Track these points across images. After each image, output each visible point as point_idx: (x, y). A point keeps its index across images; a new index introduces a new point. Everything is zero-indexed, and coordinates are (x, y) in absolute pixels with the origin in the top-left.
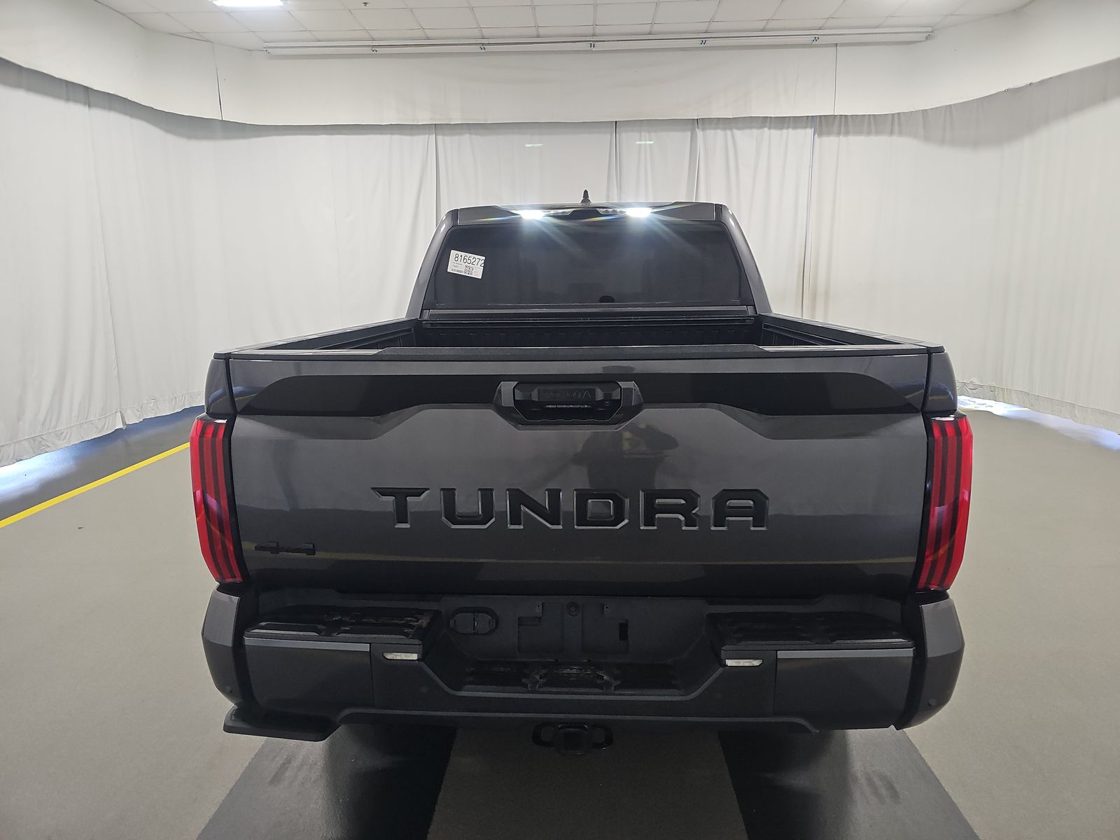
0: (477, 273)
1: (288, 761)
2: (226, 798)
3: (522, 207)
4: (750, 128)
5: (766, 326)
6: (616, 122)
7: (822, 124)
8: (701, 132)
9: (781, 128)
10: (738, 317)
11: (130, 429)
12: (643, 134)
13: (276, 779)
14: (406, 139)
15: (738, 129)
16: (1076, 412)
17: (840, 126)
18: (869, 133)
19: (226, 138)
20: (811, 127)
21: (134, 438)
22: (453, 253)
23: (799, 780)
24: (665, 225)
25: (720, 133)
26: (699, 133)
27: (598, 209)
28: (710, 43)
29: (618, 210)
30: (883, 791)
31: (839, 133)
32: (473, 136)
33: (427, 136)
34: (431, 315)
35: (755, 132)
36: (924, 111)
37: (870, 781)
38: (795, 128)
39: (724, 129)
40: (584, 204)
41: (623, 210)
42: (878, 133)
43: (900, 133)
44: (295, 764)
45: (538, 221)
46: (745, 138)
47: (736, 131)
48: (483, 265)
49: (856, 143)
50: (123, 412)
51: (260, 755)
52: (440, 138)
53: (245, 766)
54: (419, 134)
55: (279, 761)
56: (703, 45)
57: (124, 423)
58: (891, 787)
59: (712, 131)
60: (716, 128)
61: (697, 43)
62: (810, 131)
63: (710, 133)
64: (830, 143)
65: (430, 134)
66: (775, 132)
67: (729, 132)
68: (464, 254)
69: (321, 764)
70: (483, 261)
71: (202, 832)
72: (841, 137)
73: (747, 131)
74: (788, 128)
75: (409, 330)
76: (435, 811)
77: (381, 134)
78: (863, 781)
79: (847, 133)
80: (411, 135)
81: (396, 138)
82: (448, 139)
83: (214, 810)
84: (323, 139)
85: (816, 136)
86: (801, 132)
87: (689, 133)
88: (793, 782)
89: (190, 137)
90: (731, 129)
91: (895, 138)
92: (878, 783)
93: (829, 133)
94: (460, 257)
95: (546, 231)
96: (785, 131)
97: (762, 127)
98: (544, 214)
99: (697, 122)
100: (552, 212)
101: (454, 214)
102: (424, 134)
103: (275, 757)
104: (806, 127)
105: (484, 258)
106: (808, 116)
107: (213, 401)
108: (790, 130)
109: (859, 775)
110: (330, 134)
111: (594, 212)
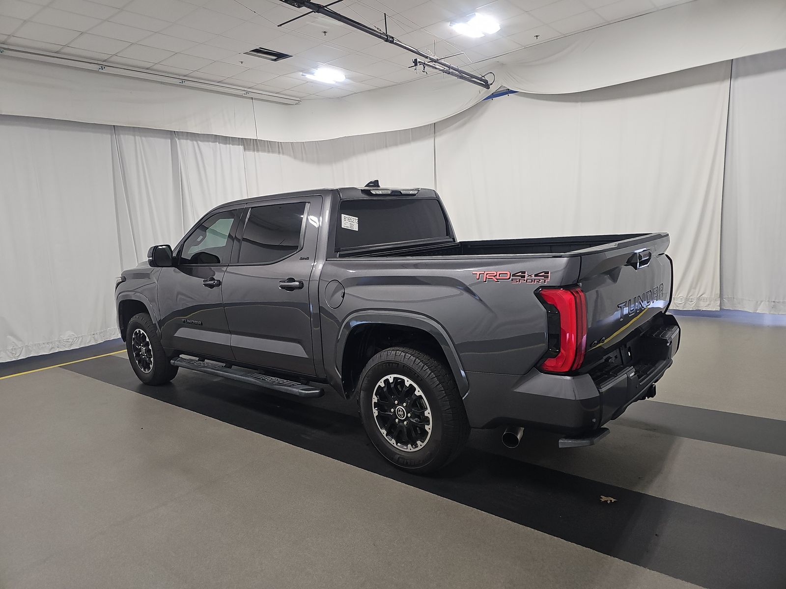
0: (356, 227)
20: (242, 145)
26: (177, 141)
35: (211, 144)
38: (233, 144)
39: (192, 140)
43: (283, 154)
46: (207, 147)
47: (199, 143)
48: (358, 223)
56: (181, 84)
59: (185, 141)
62: (242, 148)
66: (222, 146)
67: (195, 143)
70: (357, 220)
73: (207, 143)
85: (245, 150)
86: (237, 147)
87: (170, 141)
94: (346, 218)
96: (228, 145)
97: (215, 142)
99: (174, 134)
104: (239, 145)
106: (239, 138)
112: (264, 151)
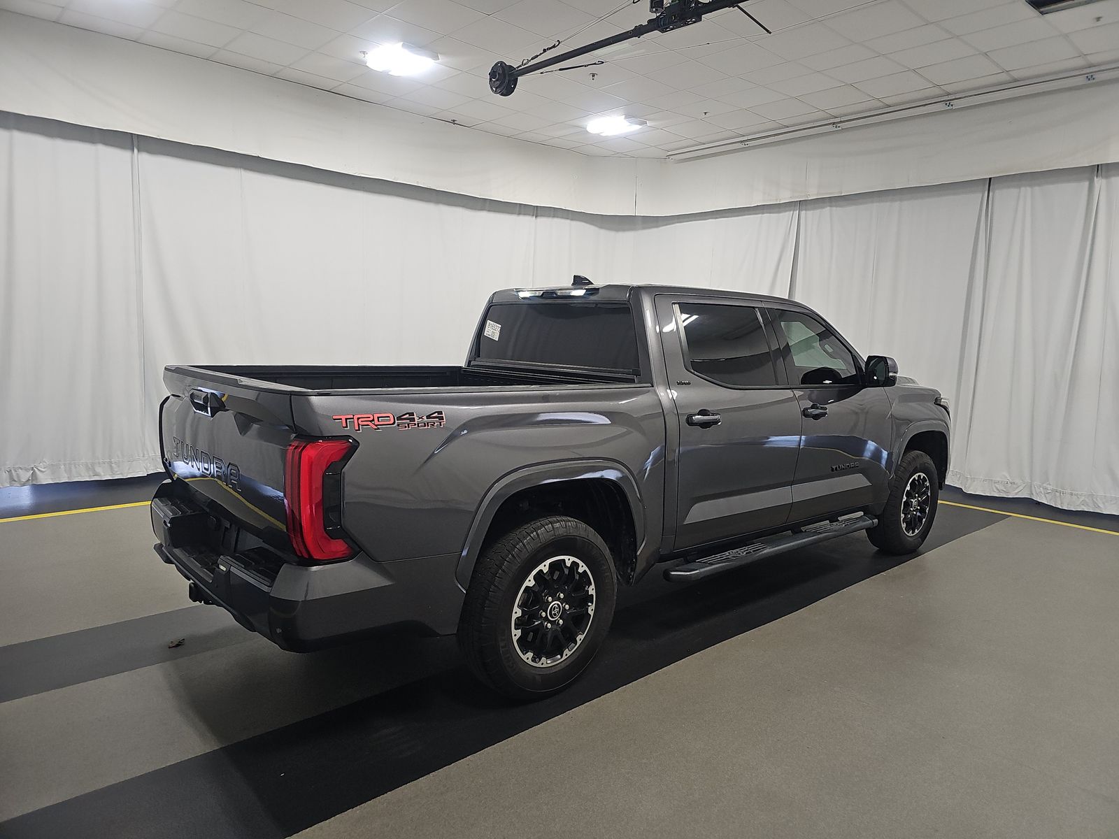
0: (496, 337)
6: (990, 179)
8: (1102, 181)
14: (774, 217)
26: (1099, 182)
28: (1100, 77)
33: (792, 212)
48: (500, 331)
52: (803, 213)
54: (785, 211)
56: (1089, 81)
61: (1081, 81)
65: (794, 210)
70: (500, 328)
80: (779, 212)
81: (766, 216)
82: (810, 213)
87: (1086, 184)
94: (490, 325)
99: (1098, 169)
102: (789, 210)
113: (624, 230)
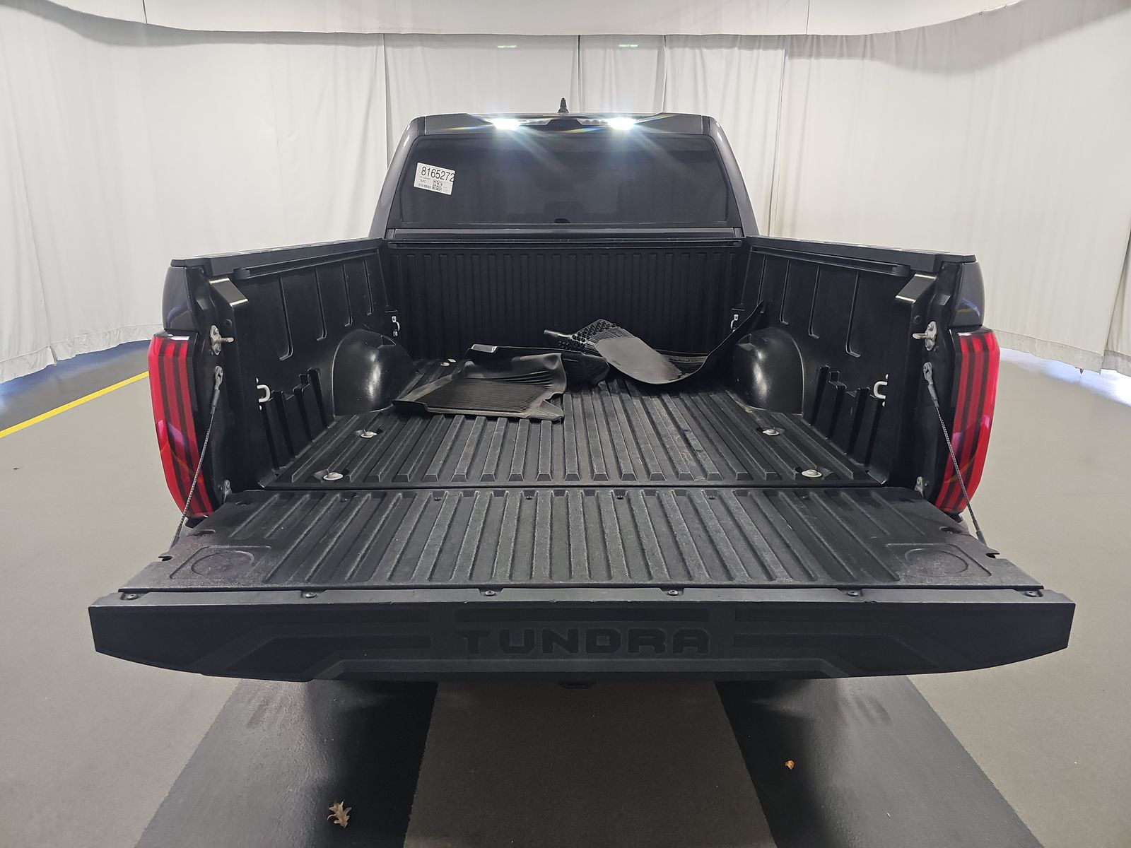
0: (447, 188)
1: (266, 703)
2: (202, 742)
3: (496, 116)
4: (720, 47)
5: (755, 249)
6: (579, 36)
7: (795, 45)
8: (669, 50)
9: (752, 48)
10: (725, 239)
11: (62, 366)
12: (608, 50)
13: (254, 721)
14: (352, 50)
15: (707, 47)
16: (1036, 345)
17: (811, 47)
18: (841, 56)
19: (152, 44)
20: (782, 49)
21: (66, 375)
22: (420, 166)
23: (792, 705)
24: (651, 138)
25: (688, 51)
26: (667, 51)
27: (578, 119)
29: (600, 121)
30: (874, 713)
31: (810, 56)
32: (427, 49)
33: (375, 47)
34: (397, 235)
35: (725, 51)
36: (897, 33)
37: (860, 704)
38: (766, 48)
39: (693, 47)
40: (562, 114)
41: (605, 120)
42: (850, 56)
43: (873, 57)
44: (273, 706)
45: (515, 132)
46: (714, 58)
47: (705, 51)
48: (453, 180)
49: (827, 66)
50: (53, 347)
51: (235, 698)
52: (389, 49)
53: (219, 710)
54: (367, 45)
55: (256, 703)
57: (56, 360)
58: (882, 710)
59: (681, 50)
60: (684, 46)
62: (781, 53)
63: (679, 51)
64: (801, 65)
65: (378, 45)
66: (745, 53)
67: (697, 51)
68: (431, 167)
69: (300, 704)
70: (453, 175)
71: (179, 777)
72: (812, 59)
73: (716, 51)
74: (759, 48)
75: (374, 251)
76: (425, 747)
77: (324, 43)
78: (854, 704)
79: (818, 55)
80: (358, 45)
81: (341, 49)
82: (398, 51)
83: (189, 755)
84: (260, 48)
85: (787, 57)
86: (771, 53)
87: (656, 52)
88: (784, 708)
89: (110, 43)
90: (700, 47)
91: (867, 62)
92: (868, 705)
93: (800, 55)
94: (427, 171)
95: (521, 142)
96: (755, 51)
97: (732, 47)
98: (520, 123)
99: (664, 38)
100: (528, 121)
101: (420, 122)
102: (373, 45)
103: (250, 700)
104: (777, 48)
105: (454, 172)
106: (779, 36)
107: (174, 316)
108: (761, 51)
109: (850, 698)
110: (268, 43)
111: (572, 122)
112: (831, 55)
113: (119, 44)
